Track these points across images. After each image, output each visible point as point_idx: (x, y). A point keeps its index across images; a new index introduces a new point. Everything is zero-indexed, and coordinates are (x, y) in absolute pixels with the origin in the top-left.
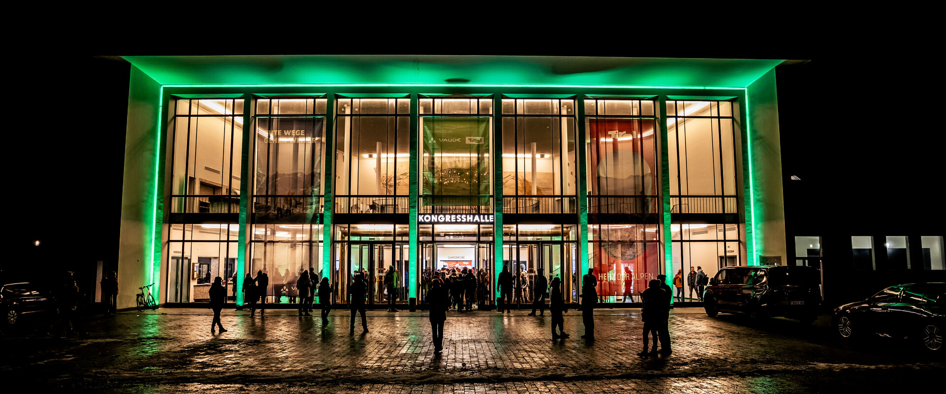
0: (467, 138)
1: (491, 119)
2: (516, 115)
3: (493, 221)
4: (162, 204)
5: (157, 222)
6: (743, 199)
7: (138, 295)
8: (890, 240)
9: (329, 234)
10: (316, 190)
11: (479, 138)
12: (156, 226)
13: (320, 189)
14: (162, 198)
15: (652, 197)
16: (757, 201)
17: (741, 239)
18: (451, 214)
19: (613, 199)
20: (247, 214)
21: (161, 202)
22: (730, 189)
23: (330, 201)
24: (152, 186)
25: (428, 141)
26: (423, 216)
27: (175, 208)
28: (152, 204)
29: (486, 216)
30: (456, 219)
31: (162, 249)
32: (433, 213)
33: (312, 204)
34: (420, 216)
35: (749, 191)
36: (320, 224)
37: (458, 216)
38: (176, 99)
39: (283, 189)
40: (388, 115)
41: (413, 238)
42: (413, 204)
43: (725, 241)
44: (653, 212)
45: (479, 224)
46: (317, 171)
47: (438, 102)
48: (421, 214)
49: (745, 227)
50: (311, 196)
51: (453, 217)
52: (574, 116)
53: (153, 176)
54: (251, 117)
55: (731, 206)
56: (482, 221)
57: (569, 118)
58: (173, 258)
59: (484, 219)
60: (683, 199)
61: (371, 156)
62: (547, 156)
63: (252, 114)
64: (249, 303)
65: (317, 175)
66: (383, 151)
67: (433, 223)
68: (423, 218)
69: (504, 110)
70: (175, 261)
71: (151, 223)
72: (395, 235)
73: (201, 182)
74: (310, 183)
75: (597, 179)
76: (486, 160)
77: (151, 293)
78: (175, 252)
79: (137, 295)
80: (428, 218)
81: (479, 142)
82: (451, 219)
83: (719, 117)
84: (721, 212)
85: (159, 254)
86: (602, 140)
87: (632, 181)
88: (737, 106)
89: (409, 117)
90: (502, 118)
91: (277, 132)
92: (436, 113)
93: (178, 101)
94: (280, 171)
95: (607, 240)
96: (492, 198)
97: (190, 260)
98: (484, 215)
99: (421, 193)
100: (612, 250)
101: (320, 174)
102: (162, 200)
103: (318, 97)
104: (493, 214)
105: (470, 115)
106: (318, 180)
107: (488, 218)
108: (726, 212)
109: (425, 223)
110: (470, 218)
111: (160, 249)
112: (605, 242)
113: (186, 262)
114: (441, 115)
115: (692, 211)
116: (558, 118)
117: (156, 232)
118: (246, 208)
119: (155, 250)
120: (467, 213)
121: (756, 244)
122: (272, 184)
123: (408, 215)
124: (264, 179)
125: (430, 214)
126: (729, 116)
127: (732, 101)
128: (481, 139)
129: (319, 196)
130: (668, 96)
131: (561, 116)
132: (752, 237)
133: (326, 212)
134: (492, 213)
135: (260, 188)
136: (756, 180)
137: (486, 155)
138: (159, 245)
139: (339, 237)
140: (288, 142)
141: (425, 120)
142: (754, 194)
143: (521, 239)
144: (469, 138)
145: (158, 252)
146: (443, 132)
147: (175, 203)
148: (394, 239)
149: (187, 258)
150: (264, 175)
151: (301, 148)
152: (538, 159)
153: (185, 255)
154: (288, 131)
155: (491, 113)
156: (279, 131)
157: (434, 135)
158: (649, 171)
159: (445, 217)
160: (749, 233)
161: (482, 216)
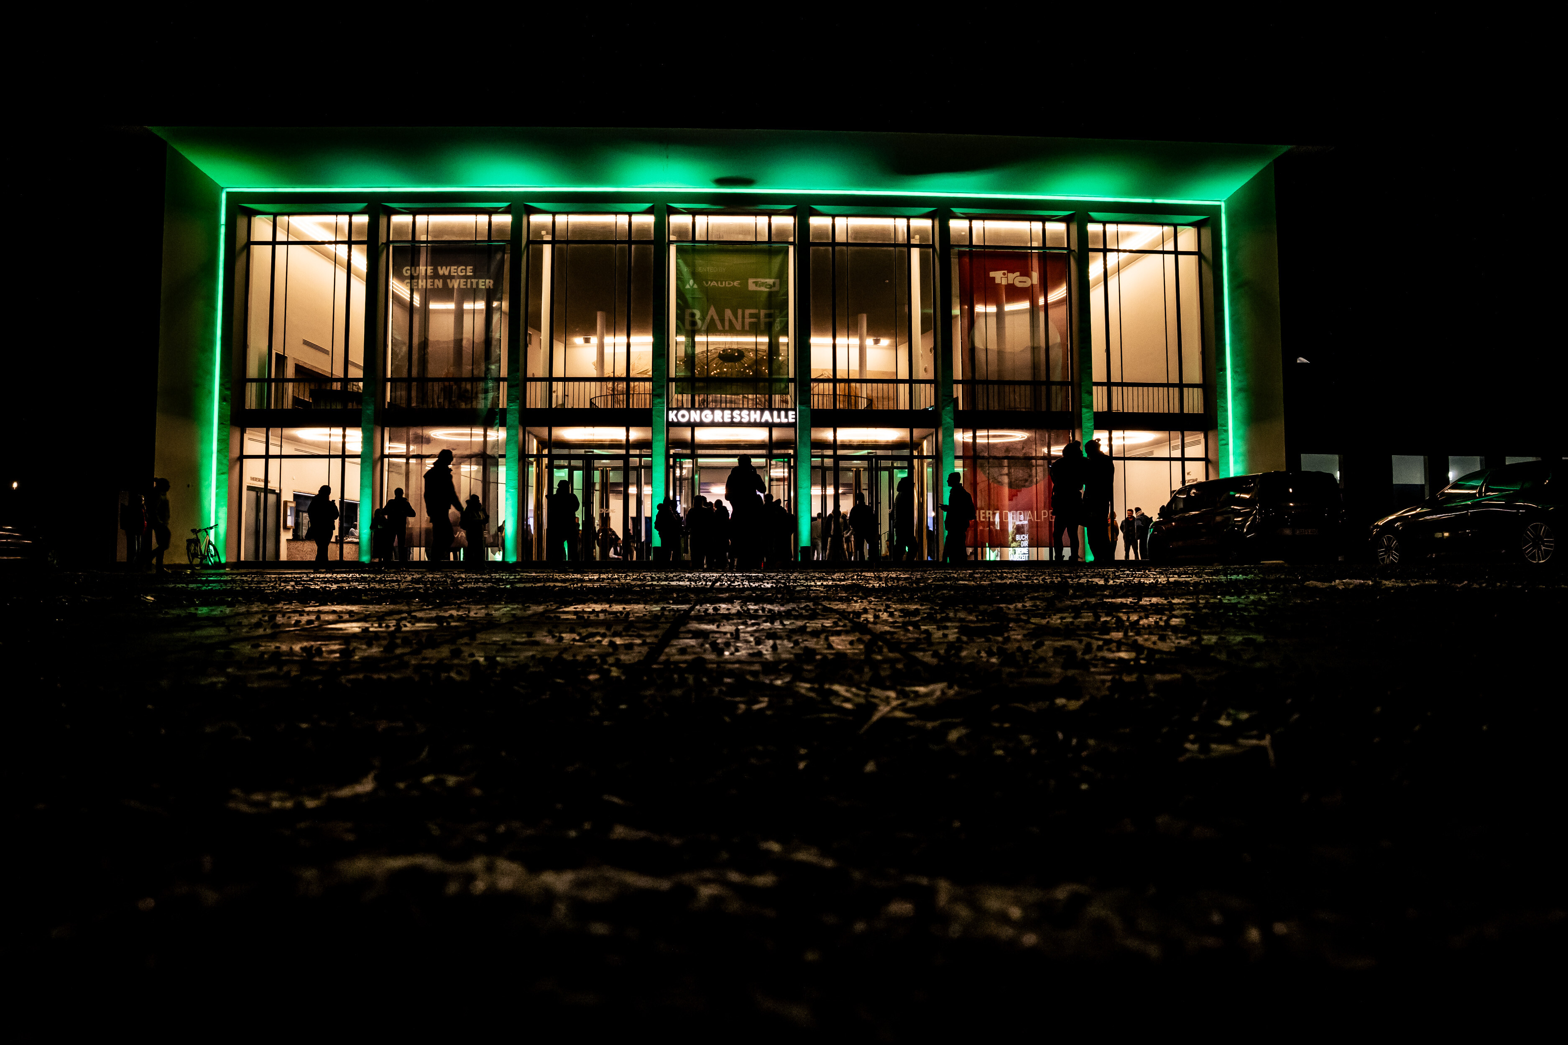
0: (751, 281)
1: (791, 249)
2: (834, 244)
3: (794, 420)
4: (228, 393)
5: (221, 423)
6: (1214, 391)
7: (190, 542)
8: (1456, 463)
9: (516, 442)
10: (493, 367)
11: (770, 281)
12: (219, 429)
13: (500, 367)
14: (227, 382)
15: (1063, 384)
16: (1237, 391)
17: (1210, 456)
18: (723, 409)
19: (996, 387)
20: (375, 408)
21: (227, 389)
22: (1194, 373)
23: (517, 385)
24: (211, 361)
25: (684, 286)
26: (675, 412)
27: (251, 400)
28: (210, 392)
29: (783, 413)
30: (732, 417)
31: (231, 468)
32: (693, 407)
33: (486, 391)
34: (670, 412)
35: (1225, 376)
36: (500, 426)
37: (736, 413)
38: (251, 214)
39: (438, 368)
40: (616, 242)
41: (659, 448)
42: (658, 391)
43: (1183, 459)
44: (1064, 410)
45: (770, 426)
46: (496, 335)
47: (701, 220)
48: (672, 409)
49: (1217, 436)
50: (485, 379)
51: (727, 413)
52: (933, 246)
53: (212, 343)
54: (380, 244)
55: (1194, 402)
56: (776, 420)
57: (923, 250)
58: (250, 488)
59: (779, 416)
60: (1114, 389)
61: (587, 341)
62: (885, 342)
63: (383, 239)
64: (380, 560)
65: (494, 343)
66: (608, 332)
67: (693, 425)
68: (676, 415)
69: (813, 235)
70: (253, 494)
71: (211, 424)
72: (628, 445)
73: (296, 364)
74: (483, 356)
75: (971, 351)
76: (782, 348)
77: (212, 540)
78: (253, 479)
79: (187, 540)
80: (684, 416)
81: (771, 287)
82: (723, 418)
83: (1176, 253)
84: (1177, 411)
85: (225, 476)
86: (979, 308)
87: (1028, 355)
88: (1206, 233)
89: (652, 247)
90: (811, 248)
91: (426, 270)
92: (697, 238)
93: (253, 219)
94: (432, 337)
95: (986, 454)
96: (793, 384)
97: (279, 496)
98: (779, 410)
99: (672, 374)
100: (994, 471)
101: (500, 340)
102: (228, 386)
103: (496, 211)
104: (795, 410)
105: (756, 242)
106: (498, 351)
107: (787, 416)
108: (1186, 411)
109: (679, 424)
110: (755, 416)
111: (226, 469)
112: (983, 458)
113: (272, 498)
114: (707, 242)
115: (1130, 409)
116: (906, 249)
117: (218, 440)
118: (373, 399)
119: (218, 470)
120: (750, 406)
121: (1235, 462)
122: (419, 359)
123: (650, 411)
124: (405, 349)
125: (688, 410)
126: (1193, 250)
127: (1197, 225)
128: (774, 283)
129: (498, 380)
130: (1092, 214)
131: (909, 246)
132: (1228, 451)
133: (511, 404)
134: (793, 407)
135: (397, 365)
136: (1237, 356)
137: (783, 340)
138: (226, 462)
139: (533, 447)
140: (447, 312)
141: (679, 250)
142: (1233, 378)
143: (840, 452)
144: (754, 280)
145: (223, 473)
146: (710, 269)
147: (252, 393)
148: (627, 452)
149: (273, 492)
150: (405, 344)
151: (467, 320)
152: (870, 348)
153: (270, 486)
154: (444, 268)
155: (791, 239)
156: (429, 268)
157: (694, 275)
158: (1059, 340)
159: (713, 413)
160: (1222, 445)
161: (775, 413)
